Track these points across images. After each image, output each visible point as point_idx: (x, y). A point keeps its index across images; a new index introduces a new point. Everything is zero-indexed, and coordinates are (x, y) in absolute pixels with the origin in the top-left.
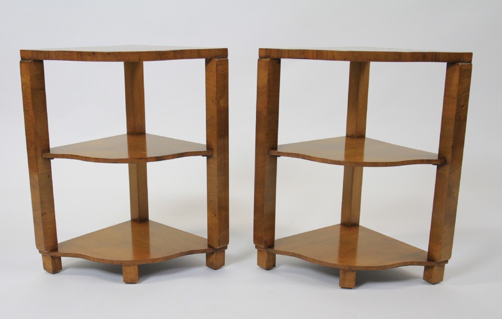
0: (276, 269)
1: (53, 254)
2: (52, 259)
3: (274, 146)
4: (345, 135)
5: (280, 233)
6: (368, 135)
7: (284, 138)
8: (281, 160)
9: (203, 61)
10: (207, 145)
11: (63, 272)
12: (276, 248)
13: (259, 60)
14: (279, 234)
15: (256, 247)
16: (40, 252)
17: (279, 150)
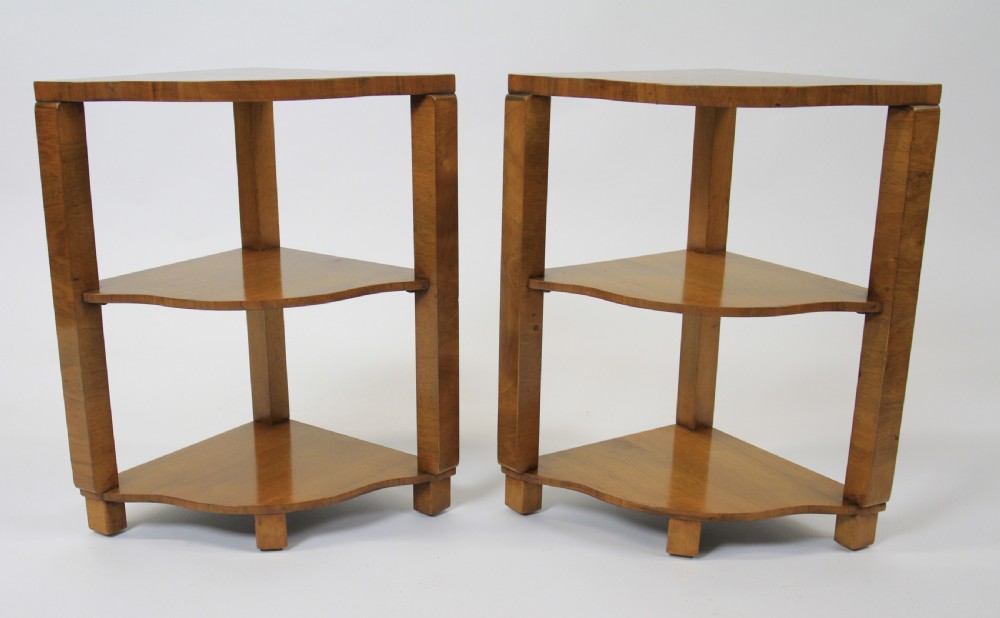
0: (541, 514)
1: (109, 497)
2: (107, 507)
3: (538, 272)
4: (684, 246)
5: (549, 443)
6: (731, 247)
7: (557, 255)
8: (551, 299)
9: (406, 100)
10: (416, 269)
11: (129, 532)
12: (541, 472)
13: (508, 99)
14: (547, 445)
15: (504, 470)
16: (83, 493)
17: (548, 279)
